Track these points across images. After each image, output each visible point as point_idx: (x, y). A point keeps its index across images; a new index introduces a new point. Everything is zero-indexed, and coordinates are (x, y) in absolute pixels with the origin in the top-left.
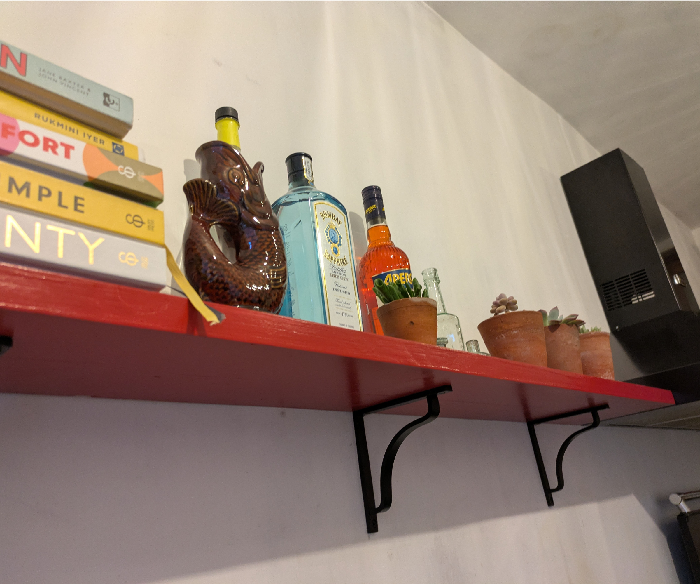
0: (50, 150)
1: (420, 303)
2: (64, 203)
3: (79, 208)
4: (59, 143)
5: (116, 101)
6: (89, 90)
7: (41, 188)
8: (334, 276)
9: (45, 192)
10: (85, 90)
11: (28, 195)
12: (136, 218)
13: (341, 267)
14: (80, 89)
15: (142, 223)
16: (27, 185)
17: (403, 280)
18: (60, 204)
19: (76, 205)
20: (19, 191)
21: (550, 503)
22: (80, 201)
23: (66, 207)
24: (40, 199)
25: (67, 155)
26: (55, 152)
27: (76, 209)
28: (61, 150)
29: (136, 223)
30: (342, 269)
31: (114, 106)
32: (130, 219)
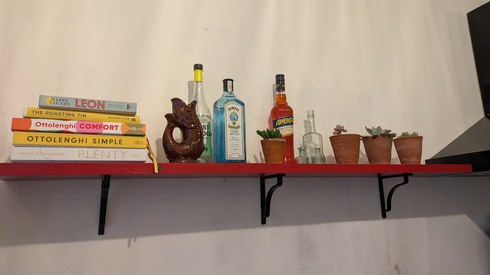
0: (112, 129)
1: (273, 141)
2: (116, 143)
3: (121, 143)
4: (114, 126)
5: (131, 106)
6: (123, 106)
7: (110, 140)
8: (232, 134)
9: (111, 141)
10: (122, 106)
11: (107, 143)
12: (138, 142)
13: (236, 130)
14: (120, 106)
15: (139, 143)
16: (107, 140)
17: (285, 122)
18: (115, 143)
19: (120, 142)
20: (104, 143)
21: (384, 216)
22: (121, 141)
23: (117, 144)
24: (110, 143)
25: (116, 129)
26: (113, 129)
27: (120, 144)
28: (115, 128)
29: (137, 143)
30: (237, 130)
31: (131, 108)
32: (136, 142)
